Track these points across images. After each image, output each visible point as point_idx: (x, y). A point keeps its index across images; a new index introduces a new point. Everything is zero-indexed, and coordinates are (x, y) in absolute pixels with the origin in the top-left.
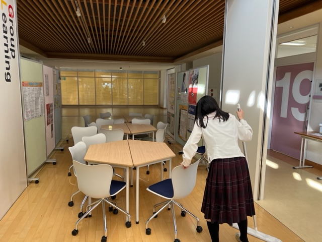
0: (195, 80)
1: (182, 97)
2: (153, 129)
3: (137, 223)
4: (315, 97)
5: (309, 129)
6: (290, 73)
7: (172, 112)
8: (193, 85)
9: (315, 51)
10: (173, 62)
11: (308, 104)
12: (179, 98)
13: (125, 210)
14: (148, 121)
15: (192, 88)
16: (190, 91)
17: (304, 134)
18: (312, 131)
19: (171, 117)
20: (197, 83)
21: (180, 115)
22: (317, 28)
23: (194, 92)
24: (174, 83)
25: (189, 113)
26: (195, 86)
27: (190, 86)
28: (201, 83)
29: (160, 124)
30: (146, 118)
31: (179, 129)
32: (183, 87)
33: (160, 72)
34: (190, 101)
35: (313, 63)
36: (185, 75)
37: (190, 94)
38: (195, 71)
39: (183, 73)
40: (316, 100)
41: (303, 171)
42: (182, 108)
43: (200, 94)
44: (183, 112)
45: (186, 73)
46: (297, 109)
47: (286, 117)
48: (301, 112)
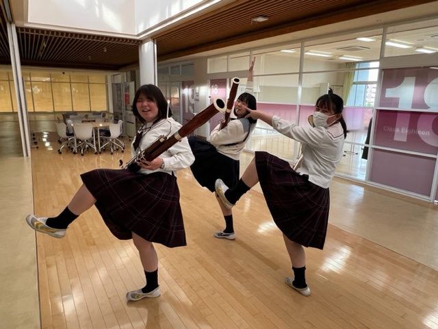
8: (127, 92)
10: (118, 70)
11: (194, 104)
20: (129, 92)
33: (107, 76)
34: (126, 102)
40: (196, 101)
46: (191, 107)
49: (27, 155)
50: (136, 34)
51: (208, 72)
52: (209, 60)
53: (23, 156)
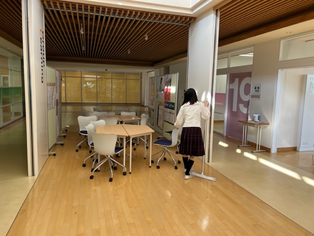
0: (169, 83)
1: (160, 95)
2: (138, 118)
4: (253, 96)
5: (249, 119)
6: (238, 79)
7: (152, 107)
8: (168, 86)
9: (252, 64)
11: (249, 101)
12: (157, 96)
13: (123, 164)
14: (134, 113)
15: (167, 89)
16: (166, 91)
17: (246, 123)
18: (251, 120)
19: (152, 112)
20: (170, 85)
21: (158, 109)
22: (253, 48)
23: (168, 91)
24: (153, 84)
25: (165, 107)
26: (169, 87)
27: (166, 87)
28: (173, 85)
29: (143, 115)
30: (132, 112)
31: (158, 120)
34: (165, 98)
35: (251, 72)
36: (162, 79)
37: (166, 93)
38: (169, 76)
39: (161, 77)
40: (253, 98)
41: (245, 148)
42: (160, 104)
43: (173, 94)
44: (161, 107)
46: (243, 105)
48: (245, 107)
49: (33, 175)
50: (190, 7)
51: (281, 58)
52: (282, 42)
53: (27, 175)
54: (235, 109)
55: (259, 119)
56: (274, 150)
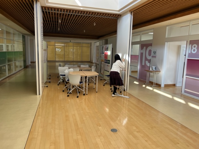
1: (102, 56)
2: (90, 68)
3: (87, 94)
5: (151, 69)
6: (145, 47)
7: (98, 63)
8: (106, 51)
9: (152, 39)
10: (98, 39)
11: (150, 59)
12: (101, 57)
13: (83, 90)
14: (88, 66)
17: (149, 71)
19: (97, 65)
20: (108, 51)
21: (101, 64)
22: (153, 30)
23: (107, 54)
24: (98, 50)
25: (105, 63)
26: (107, 52)
27: (105, 52)
28: (109, 51)
29: (93, 67)
30: (86, 65)
31: (101, 70)
32: (102, 52)
33: (91, 43)
34: (105, 58)
35: (152, 44)
36: (103, 47)
40: (153, 58)
43: (109, 55)
44: (103, 63)
45: (104, 46)
46: (147, 61)
47: (144, 65)
48: (149, 63)
49: (39, 94)
50: (118, 10)
51: (167, 36)
52: (167, 27)
54: (143, 64)
55: (155, 69)
56: (163, 86)
